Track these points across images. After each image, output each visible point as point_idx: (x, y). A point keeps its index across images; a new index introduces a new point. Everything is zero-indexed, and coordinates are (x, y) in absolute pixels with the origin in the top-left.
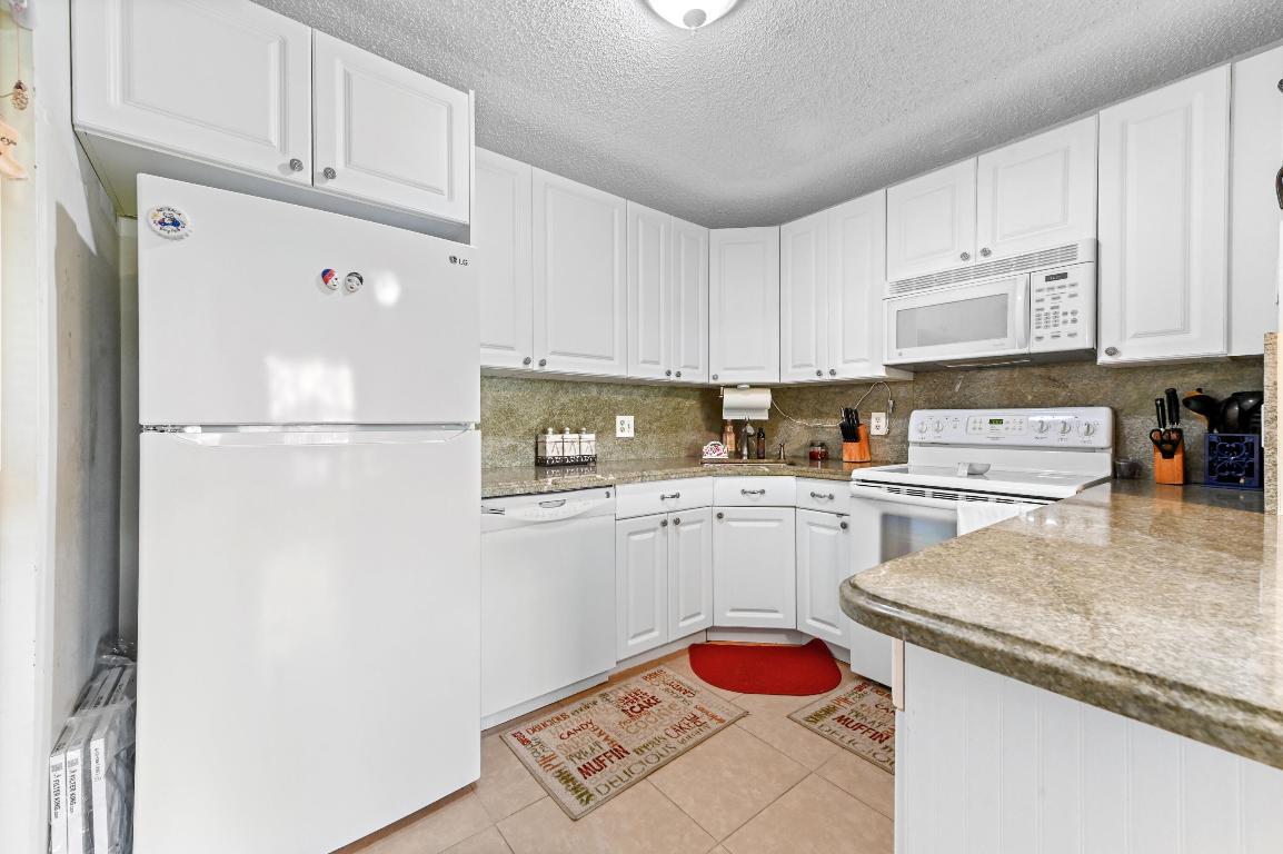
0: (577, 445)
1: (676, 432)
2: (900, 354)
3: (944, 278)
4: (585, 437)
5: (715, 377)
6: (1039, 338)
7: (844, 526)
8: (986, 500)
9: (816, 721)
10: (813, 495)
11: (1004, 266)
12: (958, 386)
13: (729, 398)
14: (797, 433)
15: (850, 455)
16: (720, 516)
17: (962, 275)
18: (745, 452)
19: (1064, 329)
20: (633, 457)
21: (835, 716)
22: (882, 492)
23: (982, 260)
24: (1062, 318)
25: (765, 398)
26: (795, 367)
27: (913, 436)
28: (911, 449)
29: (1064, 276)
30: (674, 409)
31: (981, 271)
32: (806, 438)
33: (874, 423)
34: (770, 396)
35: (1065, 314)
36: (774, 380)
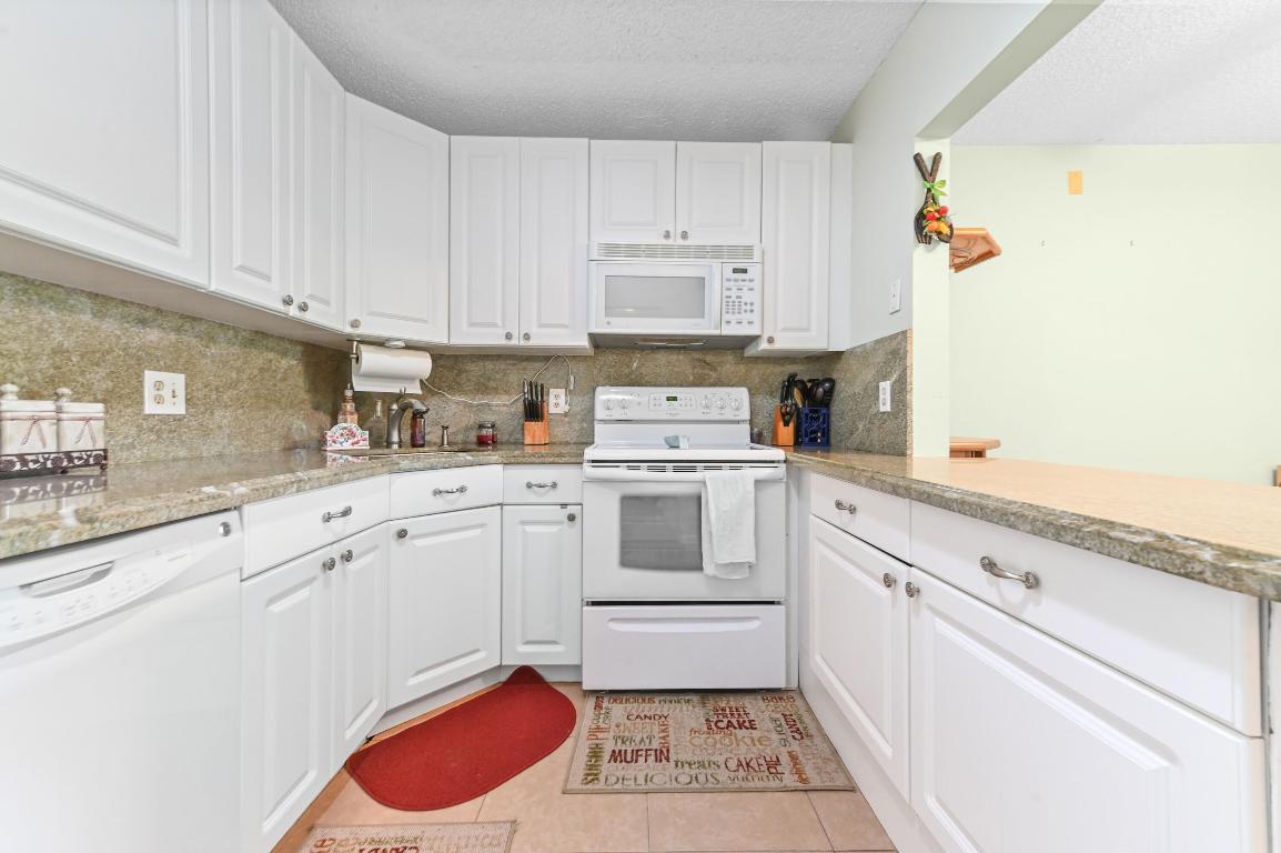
0: (47, 428)
1: (266, 408)
2: (609, 323)
3: (651, 251)
4: (74, 408)
5: (355, 324)
6: (728, 322)
7: (571, 518)
8: (720, 468)
9: (596, 778)
10: (529, 486)
11: (701, 252)
12: (635, 365)
13: (370, 359)
14: (453, 412)
15: (533, 437)
16: (402, 534)
17: (667, 252)
18: (395, 438)
19: (746, 317)
20: (182, 453)
21: (607, 756)
22: (622, 472)
23: (680, 242)
24: (743, 307)
25: (422, 365)
26: (472, 325)
27: (600, 413)
28: (598, 427)
29: (745, 271)
30: (262, 370)
31: (684, 252)
32: (471, 419)
33: (552, 400)
34: (430, 361)
35: (746, 304)
36: (439, 338)
